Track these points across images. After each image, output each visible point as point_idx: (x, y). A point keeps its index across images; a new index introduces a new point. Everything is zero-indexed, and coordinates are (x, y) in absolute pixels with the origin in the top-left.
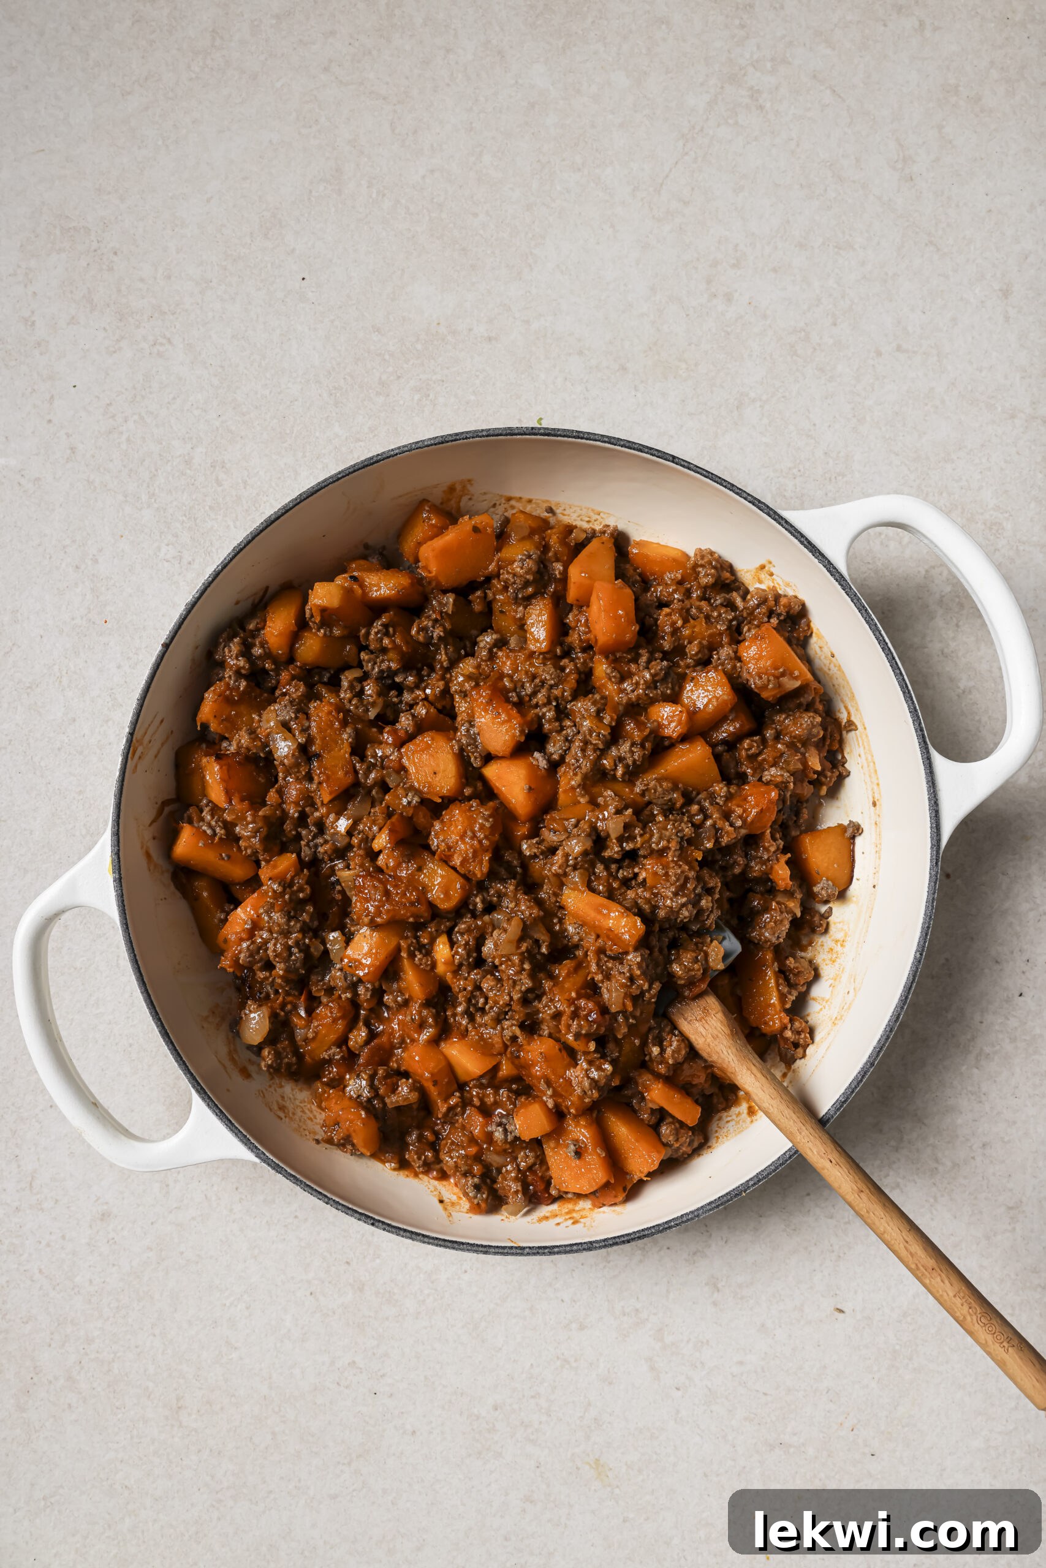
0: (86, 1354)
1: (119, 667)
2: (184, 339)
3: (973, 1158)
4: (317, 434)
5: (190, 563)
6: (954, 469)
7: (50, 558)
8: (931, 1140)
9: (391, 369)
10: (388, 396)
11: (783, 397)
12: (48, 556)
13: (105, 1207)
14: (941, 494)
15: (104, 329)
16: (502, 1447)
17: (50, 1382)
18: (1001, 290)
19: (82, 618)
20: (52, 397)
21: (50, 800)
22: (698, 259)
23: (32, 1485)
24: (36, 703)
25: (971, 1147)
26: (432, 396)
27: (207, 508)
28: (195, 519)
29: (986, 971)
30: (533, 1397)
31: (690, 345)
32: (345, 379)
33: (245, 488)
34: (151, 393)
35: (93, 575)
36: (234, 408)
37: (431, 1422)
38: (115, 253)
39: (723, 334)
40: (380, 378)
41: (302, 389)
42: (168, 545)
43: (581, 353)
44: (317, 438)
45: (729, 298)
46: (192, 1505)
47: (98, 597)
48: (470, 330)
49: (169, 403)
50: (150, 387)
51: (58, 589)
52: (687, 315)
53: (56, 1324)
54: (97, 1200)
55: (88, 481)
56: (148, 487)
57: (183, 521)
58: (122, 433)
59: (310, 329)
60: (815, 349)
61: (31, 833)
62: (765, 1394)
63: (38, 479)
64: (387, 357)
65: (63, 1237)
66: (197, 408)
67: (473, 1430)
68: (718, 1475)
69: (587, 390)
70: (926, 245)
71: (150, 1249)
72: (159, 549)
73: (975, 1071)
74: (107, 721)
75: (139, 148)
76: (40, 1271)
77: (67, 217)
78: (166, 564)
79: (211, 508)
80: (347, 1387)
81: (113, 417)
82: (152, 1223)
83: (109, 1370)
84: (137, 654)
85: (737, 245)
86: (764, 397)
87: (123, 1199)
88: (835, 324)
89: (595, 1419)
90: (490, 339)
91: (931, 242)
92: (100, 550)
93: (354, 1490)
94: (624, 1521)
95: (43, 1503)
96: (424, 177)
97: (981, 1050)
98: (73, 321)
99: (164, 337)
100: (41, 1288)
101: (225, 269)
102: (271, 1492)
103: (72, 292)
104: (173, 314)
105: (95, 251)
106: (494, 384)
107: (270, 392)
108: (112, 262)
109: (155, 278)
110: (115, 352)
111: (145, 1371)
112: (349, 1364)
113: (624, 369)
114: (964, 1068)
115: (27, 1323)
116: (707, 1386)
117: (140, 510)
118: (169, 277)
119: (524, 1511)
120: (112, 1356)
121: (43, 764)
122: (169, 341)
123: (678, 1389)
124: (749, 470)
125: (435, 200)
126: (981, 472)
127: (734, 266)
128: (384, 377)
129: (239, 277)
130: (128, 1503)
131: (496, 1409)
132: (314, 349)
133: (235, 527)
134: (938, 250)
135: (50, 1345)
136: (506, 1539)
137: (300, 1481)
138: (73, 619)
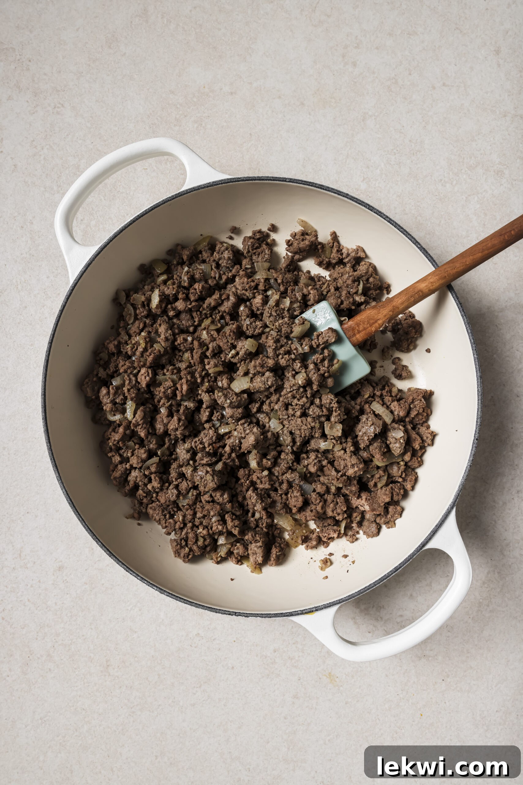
0: (57, 642)
1: (48, 277)
2: (70, 104)
3: (513, 499)
7: (7, 223)
8: (491, 491)
9: (181, 112)
10: (180, 126)
11: (386, 113)
12: (6, 223)
13: (60, 564)
14: (471, 158)
15: (27, 101)
16: (280, 671)
17: (39, 658)
18: (495, 51)
19: (26, 253)
21: (16, 350)
22: (337, 45)
23: (34, 712)
24: (5, 300)
25: (511, 493)
26: (203, 125)
30: (294, 644)
31: (336, 90)
32: (157, 119)
34: (55, 133)
35: (31, 230)
36: (100, 138)
37: (242, 661)
38: (30, 61)
39: (353, 83)
40: (176, 118)
41: (135, 126)
43: (280, 97)
45: (354, 64)
46: (119, 715)
47: (34, 242)
48: (221, 89)
49: (65, 138)
50: (54, 130)
51: (12, 239)
52: (334, 74)
53: (39, 628)
54: (55, 560)
55: (25, 182)
56: (57, 182)
58: (41, 155)
59: (137, 94)
60: (401, 88)
61: (7, 369)
64: (178, 106)
65: (39, 581)
66: (80, 139)
67: (264, 663)
68: (393, 675)
69: (284, 116)
70: (455, 30)
71: (86, 583)
73: (511, 453)
74: (44, 306)
75: (38, 3)
76: (29, 600)
80: (196, 647)
81: (36, 147)
82: (86, 570)
83: (69, 650)
84: (57, 270)
85: (357, 36)
86: (376, 114)
87: (70, 558)
88: (410, 74)
90: (232, 93)
91: (457, 28)
92: (34, 217)
93: (204, 700)
94: (346, 703)
95: (40, 721)
96: (191, 11)
98: (10, 98)
99: (60, 103)
100: (29, 610)
101: (89, 66)
102: (160, 705)
104: (63, 91)
105: (19, 60)
106: (235, 117)
107: (118, 128)
108: (28, 65)
109: (52, 73)
110: (34, 113)
111: (88, 648)
112: (196, 635)
113: (302, 104)
114: (505, 453)
115: (24, 628)
116: (384, 630)
117: (54, 194)
118: (60, 72)
119: (294, 703)
120: (70, 642)
121: (11, 332)
122: (63, 105)
124: (371, 152)
125: (198, 23)
126: (491, 146)
127: (356, 47)
128: (178, 117)
129: (97, 69)
130: (85, 718)
131: (275, 652)
132: (140, 105)
133: (105, 200)
134: (461, 32)
135: (37, 639)
136: (285, 718)
137: (174, 698)
138: (22, 254)
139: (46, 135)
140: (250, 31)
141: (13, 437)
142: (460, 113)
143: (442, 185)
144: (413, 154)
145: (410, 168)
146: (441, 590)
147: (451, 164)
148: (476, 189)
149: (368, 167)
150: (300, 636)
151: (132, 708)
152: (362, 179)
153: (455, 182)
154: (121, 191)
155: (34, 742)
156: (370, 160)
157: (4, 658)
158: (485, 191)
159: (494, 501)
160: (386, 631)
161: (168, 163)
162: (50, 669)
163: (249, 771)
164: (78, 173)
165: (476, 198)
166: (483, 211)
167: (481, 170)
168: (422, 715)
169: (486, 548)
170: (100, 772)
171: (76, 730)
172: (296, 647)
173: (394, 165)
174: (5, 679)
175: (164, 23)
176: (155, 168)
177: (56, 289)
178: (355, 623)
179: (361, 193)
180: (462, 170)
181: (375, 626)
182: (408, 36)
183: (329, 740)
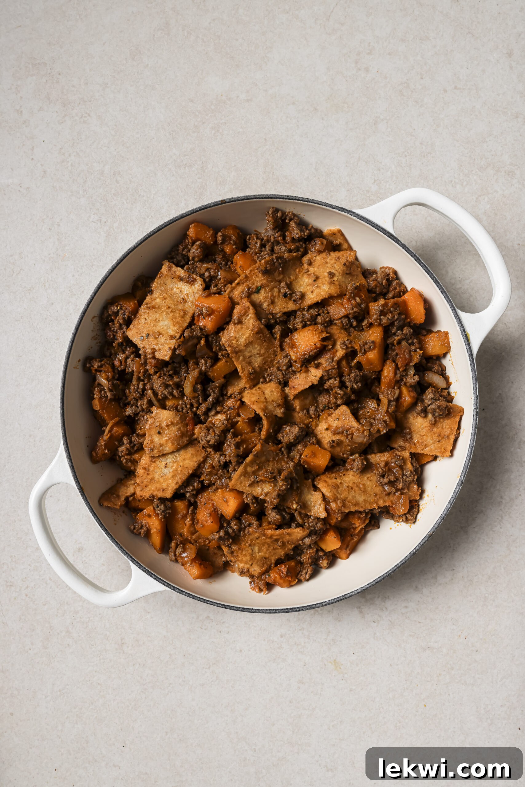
0: (75, 619)
1: (73, 276)
2: (96, 113)
3: (520, 495)
4: (165, 154)
5: (105, 222)
6: (487, 146)
7: (37, 226)
8: (498, 487)
9: (199, 119)
10: (199, 132)
11: (398, 117)
12: (35, 225)
13: (80, 545)
14: (482, 159)
15: (57, 112)
16: (286, 656)
17: (59, 634)
18: (507, 53)
19: (54, 254)
20: (33, 147)
21: (43, 344)
22: (350, 52)
23: (53, 684)
24: (33, 297)
25: (519, 490)
26: (220, 131)
27: (112, 195)
28: (107, 201)
29: (521, 399)
30: (300, 630)
31: (348, 95)
32: (177, 126)
33: (131, 183)
34: (81, 141)
35: (58, 232)
36: (123, 145)
37: (249, 645)
38: (60, 74)
39: (365, 88)
40: (194, 124)
41: (156, 133)
42: (94, 214)
43: (294, 104)
44: (165, 156)
45: (367, 70)
46: (132, 691)
47: (61, 243)
48: (238, 97)
49: (91, 145)
50: (81, 138)
51: (41, 240)
52: (346, 80)
53: (59, 605)
54: (76, 542)
55: (53, 187)
56: (83, 187)
57: (101, 202)
58: (68, 162)
59: (158, 103)
60: (412, 92)
61: (34, 361)
62: (420, 622)
63: (28, 188)
64: (197, 113)
66: (105, 146)
67: (271, 648)
68: (397, 665)
69: (298, 121)
70: (467, 34)
71: (103, 565)
72: (90, 216)
73: (518, 450)
74: (69, 303)
75: (68, 21)
76: (50, 579)
77: (35, 58)
78: (94, 224)
79: (114, 194)
80: (206, 629)
81: (64, 154)
82: (104, 552)
83: (87, 627)
84: (81, 269)
85: (370, 43)
86: (388, 118)
87: (89, 540)
88: (422, 78)
89: (333, 639)
90: (248, 101)
91: (469, 32)
92: (61, 220)
93: (212, 681)
94: (351, 690)
96: (210, 23)
97: (521, 439)
98: (41, 109)
99: (86, 113)
100: (51, 588)
101: (114, 77)
102: (170, 684)
103: (39, 95)
104: (90, 102)
105: (50, 74)
106: (251, 123)
107: (140, 136)
108: (58, 78)
109: (80, 85)
110: (62, 123)
111: (105, 626)
113: (316, 109)
114: (512, 449)
115: (45, 605)
116: (389, 620)
117: (80, 198)
118: (87, 84)
119: (299, 688)
120: (88, 619)
121: (38, 327)
122: (89, 115)
123: (374, 622)
124: (382, 155)
125: (216, 34)
126: (502, 147)
127: (369, 54)
128: (196, 124)
129: (121, 80)
130: (100, 692)
131: (282, 637)
132: (161, 113)
133: (127, 203)
134: (473, 36)
135: (57, 616)
136: (291, 702)
137: (185, 678)
138: (49, 254)
139: (74, 143)
140: (266, 41)
141: (39, 425)
142: (471, 115)
143: (453, 186)
144: (424, 156)
145: (421, 170)
146: (446, 583)
147: (461, 166)
148: (486, 190)
149: (379, 170)
150: (307, 623)
151: (144, 685)
152: (373, 181)
153: (465, 183)
154: (142, 195)
155: (53, 712)
156: (381, 163)
157: (27, 632)
158: (495, 191)
159: (501, 498)
160: (391, 621)
161: (187, 168)
162: (68, 645)
163: (255, 751)
164: (102, 178)
165: (486, 199)
166: (493, 212)
167: (492, 171)
168: (425, 706)
169: (492, 543)
170: (114, 744)
171: (92, 703)
172: (303, 633)
173: (405, 167)
174: (27, 652)
175: (184, 35)
176: (174, 172)
177: (81, 287)
178: (361, 612)
179: (372, 194)
180: (472, 171)
181: (379, 616)
182: (420, 41)
183: (333, 726)
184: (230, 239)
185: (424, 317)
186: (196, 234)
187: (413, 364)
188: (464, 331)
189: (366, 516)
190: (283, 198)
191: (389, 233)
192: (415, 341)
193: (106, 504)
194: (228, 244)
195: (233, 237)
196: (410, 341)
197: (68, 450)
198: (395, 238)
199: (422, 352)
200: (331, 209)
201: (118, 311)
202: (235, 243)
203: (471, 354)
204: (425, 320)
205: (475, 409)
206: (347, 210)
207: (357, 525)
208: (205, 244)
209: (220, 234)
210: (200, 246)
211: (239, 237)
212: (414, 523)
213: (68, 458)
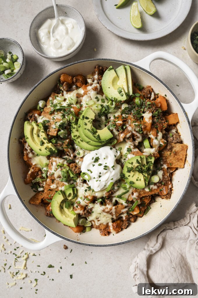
184: (79, 80)
185: (167, 108)
186: (64, 79)
187: (164, 128)
188: (185, 111)
189: (149, 197)
190: (101, 60)
191: (148, 71)
192: (164, 118)
193: (32, 203)
194: (78, 82)
195: (80, 79)
196: (162, 119)
197: (13, 179)
198: (151, 73)
199: (167, 123)
200: (122, 63)
201: (32, 116)
202: (81, 82)
203: (189, 122)
204: (167, 109)
205: (193, 145)
206: (129, 63)
207: (146, 202)
208: (68, 83)
209: (74, 78)
210: (66, 84)
211: (83, 79)
212: (170, 198)
213: (12, 183)
